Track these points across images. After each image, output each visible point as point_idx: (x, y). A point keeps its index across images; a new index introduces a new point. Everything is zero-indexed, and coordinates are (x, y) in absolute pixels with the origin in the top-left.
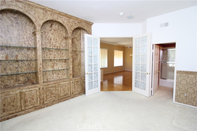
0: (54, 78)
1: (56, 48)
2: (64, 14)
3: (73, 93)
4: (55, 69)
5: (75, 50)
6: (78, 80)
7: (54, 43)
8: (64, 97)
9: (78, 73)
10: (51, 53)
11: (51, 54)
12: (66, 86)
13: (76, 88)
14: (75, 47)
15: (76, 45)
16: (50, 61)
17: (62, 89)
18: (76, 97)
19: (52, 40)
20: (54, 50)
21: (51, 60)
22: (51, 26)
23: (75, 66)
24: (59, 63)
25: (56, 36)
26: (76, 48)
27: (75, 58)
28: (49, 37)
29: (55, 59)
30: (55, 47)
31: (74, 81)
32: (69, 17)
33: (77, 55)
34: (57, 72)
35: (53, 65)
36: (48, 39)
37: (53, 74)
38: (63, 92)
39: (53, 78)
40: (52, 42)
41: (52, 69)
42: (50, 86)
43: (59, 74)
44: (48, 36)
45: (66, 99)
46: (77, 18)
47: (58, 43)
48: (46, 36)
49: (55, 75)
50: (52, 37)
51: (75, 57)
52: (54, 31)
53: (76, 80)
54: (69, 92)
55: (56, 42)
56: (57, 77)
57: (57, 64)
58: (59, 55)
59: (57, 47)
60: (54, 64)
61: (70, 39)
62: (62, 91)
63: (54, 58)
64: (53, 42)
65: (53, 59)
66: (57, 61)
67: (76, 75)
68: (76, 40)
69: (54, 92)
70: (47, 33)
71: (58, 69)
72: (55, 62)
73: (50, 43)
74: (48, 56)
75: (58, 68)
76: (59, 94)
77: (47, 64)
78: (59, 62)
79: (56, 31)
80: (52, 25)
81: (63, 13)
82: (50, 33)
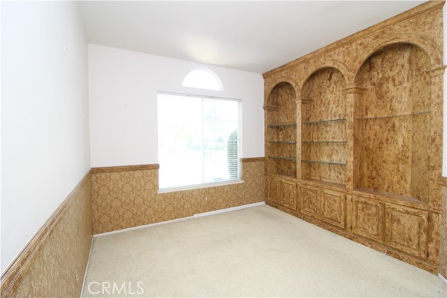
0: (332, 178)
1: (337, 118)
2: (335, 45)
3: (351, 228)
4: (335, 162)
5: (386, 115)
6: (368, 202)
7: (334, 110)
8: (330, 222)
9: (397, 186)
10: (328, 129)
11: (328, 132)
12: (335, 201)
13: (361, 220)
14: (388, 106)
15: (391, 100)
16: (325, 144)
17: (326, 202)
18: (358, 241)
19: (332, 105)
20: (333, 124)
21: (327, 143)
22: (330, 78)
23: (384, 162)
24: (341, 150)
25: (337, 93)
26: (393, 110)
27: (387, 140)
28: (327, 99)
29: (335, 141)
30: (335, 116)
31: (355, 198)
32: (347, 44)
33: (394, 131)
34: (337, 168)
35: (330, 153)
36: (324, 104)
37: (330, 170)
38: (329, 210)
39: (330, 179)
40: (330, 109)
41: (328, 161)
42: (309, 187)
43: (340, 174)
44: (324, 99)
45: (336, 229)
46: (366, 30)
47: (342, 107)
48: (322, 100)
49: (333, 174)
50: (331, 99)
51: (385, 134)
52: (335, 84)
53: (363, 200)
54: (342, 218)
55: (338, 106)
56: (336, 178)
57: (337, 152)
58: (342, 132)
59: (340, 115)
60: (332, 150)
61: (350, 93)
62: (326, 206)
63: (334, 138)
64: (332, 108)
65: (331, 141)
66: (338, 145)
67: (385, 187)
68: (391, 85)
69: (313, 201)
70: (323, 95)
71: (339, 162)
72: (335, 147)
73: (328, 110)
74: (324, 136)
75: (340, 160)
76: (322, 210)
77: (322, 150)
78: (342, 148)
79: (339, 84)
80: (331, 74)
81: (332, 44)
82: (328, 91)
